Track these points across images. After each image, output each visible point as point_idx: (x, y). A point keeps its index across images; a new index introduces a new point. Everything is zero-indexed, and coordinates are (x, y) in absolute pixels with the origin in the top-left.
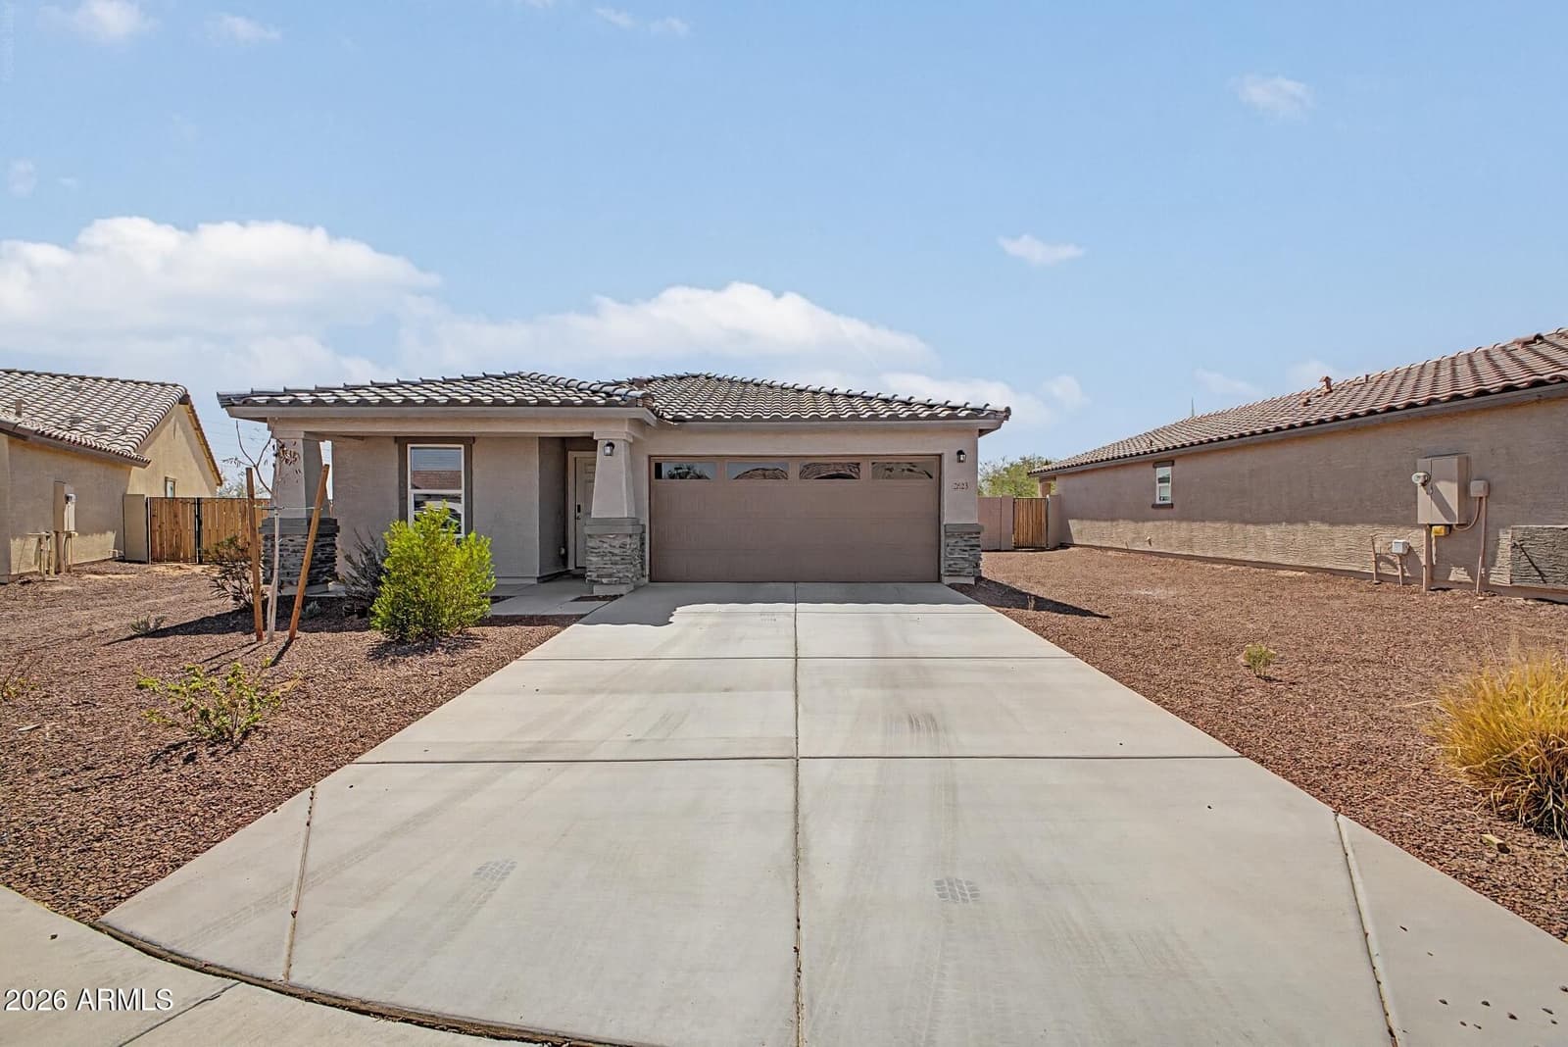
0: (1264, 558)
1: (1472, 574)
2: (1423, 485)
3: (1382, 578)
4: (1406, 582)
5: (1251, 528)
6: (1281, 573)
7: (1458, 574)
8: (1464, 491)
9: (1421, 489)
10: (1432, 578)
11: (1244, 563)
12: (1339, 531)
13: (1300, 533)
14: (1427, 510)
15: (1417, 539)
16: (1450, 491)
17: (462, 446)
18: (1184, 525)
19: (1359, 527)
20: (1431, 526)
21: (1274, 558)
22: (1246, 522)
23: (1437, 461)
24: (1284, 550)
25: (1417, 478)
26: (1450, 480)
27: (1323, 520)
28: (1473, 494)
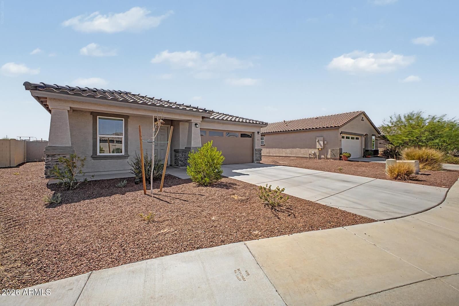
0: (287, 155)
1: (325, 156)
2: (318, 142)
3: (310, 158)
4: (314, 158)
5: (284, 150)
6: (291, 158)
7: (323, 156)
8: (324, 143)
9: (317, 143)
10: (319, 158)
11: (283, 156)
12: (302, 150)
13: (295, 150)
14: (318, 146)
15: (316, 151)
16: (322, 143)
17: (123, 119)
18: (268, 149)
19: (306, 149)
20: (319, 149)
21: (289, 155)
22: (283, 148)
23: (319, 138)
24: (291, 153)
25: (317, 140)
26: (322, 141)
27: (299, 148)
28: (325, 143)
